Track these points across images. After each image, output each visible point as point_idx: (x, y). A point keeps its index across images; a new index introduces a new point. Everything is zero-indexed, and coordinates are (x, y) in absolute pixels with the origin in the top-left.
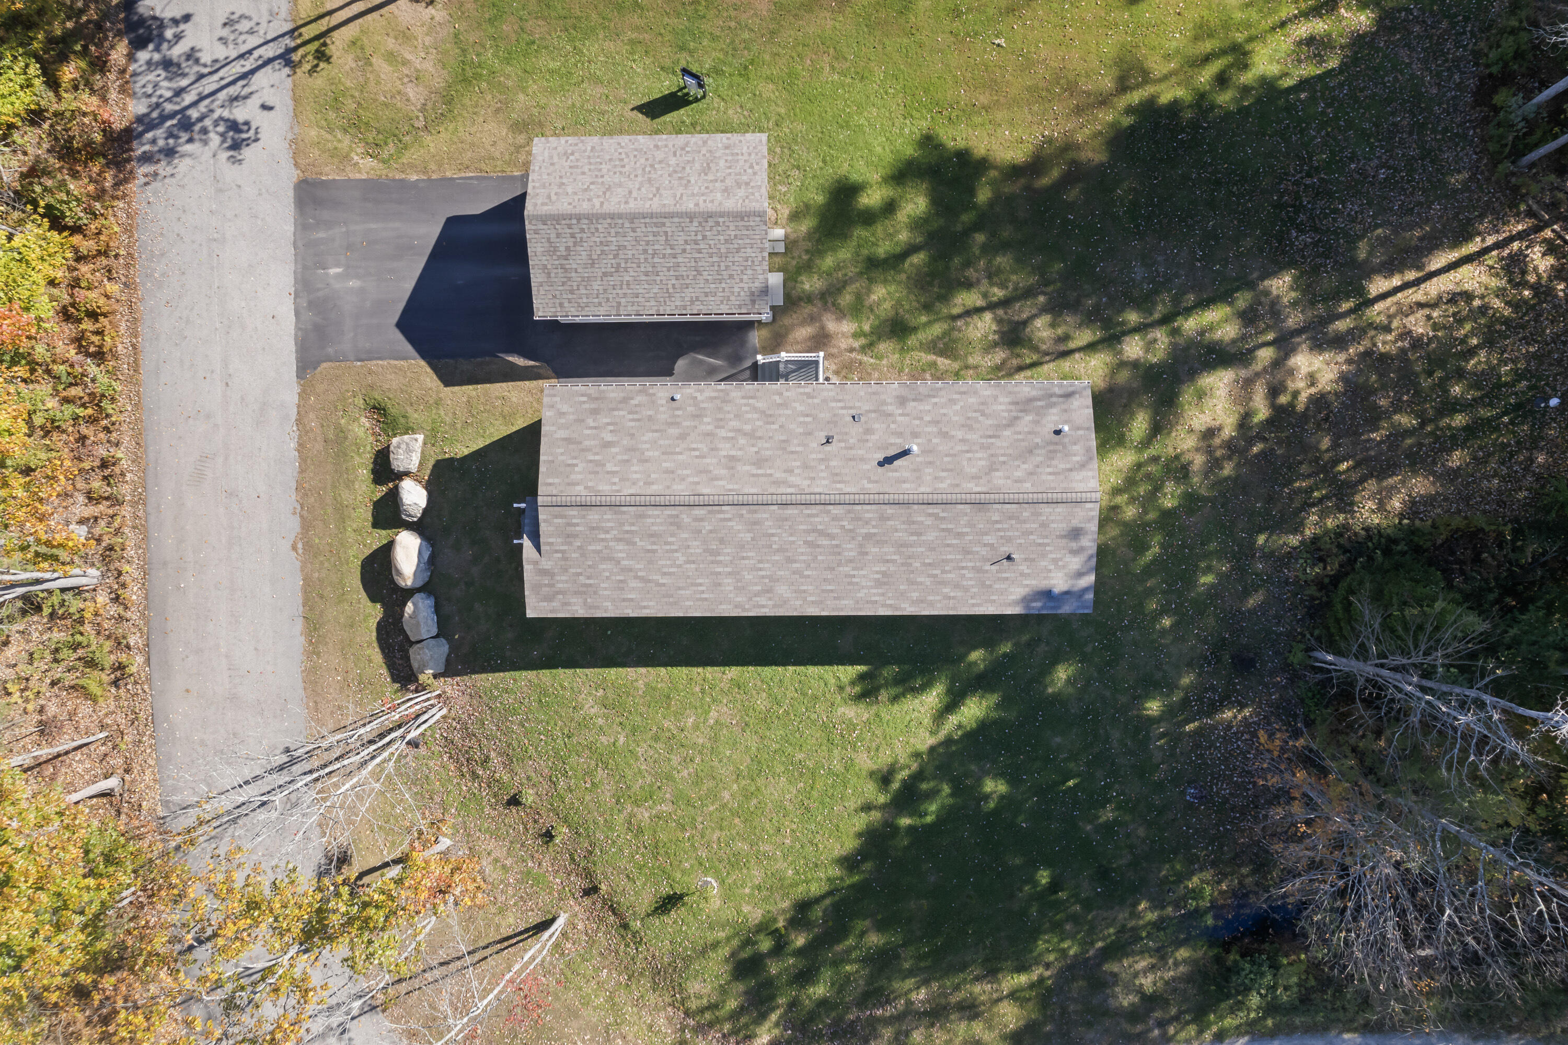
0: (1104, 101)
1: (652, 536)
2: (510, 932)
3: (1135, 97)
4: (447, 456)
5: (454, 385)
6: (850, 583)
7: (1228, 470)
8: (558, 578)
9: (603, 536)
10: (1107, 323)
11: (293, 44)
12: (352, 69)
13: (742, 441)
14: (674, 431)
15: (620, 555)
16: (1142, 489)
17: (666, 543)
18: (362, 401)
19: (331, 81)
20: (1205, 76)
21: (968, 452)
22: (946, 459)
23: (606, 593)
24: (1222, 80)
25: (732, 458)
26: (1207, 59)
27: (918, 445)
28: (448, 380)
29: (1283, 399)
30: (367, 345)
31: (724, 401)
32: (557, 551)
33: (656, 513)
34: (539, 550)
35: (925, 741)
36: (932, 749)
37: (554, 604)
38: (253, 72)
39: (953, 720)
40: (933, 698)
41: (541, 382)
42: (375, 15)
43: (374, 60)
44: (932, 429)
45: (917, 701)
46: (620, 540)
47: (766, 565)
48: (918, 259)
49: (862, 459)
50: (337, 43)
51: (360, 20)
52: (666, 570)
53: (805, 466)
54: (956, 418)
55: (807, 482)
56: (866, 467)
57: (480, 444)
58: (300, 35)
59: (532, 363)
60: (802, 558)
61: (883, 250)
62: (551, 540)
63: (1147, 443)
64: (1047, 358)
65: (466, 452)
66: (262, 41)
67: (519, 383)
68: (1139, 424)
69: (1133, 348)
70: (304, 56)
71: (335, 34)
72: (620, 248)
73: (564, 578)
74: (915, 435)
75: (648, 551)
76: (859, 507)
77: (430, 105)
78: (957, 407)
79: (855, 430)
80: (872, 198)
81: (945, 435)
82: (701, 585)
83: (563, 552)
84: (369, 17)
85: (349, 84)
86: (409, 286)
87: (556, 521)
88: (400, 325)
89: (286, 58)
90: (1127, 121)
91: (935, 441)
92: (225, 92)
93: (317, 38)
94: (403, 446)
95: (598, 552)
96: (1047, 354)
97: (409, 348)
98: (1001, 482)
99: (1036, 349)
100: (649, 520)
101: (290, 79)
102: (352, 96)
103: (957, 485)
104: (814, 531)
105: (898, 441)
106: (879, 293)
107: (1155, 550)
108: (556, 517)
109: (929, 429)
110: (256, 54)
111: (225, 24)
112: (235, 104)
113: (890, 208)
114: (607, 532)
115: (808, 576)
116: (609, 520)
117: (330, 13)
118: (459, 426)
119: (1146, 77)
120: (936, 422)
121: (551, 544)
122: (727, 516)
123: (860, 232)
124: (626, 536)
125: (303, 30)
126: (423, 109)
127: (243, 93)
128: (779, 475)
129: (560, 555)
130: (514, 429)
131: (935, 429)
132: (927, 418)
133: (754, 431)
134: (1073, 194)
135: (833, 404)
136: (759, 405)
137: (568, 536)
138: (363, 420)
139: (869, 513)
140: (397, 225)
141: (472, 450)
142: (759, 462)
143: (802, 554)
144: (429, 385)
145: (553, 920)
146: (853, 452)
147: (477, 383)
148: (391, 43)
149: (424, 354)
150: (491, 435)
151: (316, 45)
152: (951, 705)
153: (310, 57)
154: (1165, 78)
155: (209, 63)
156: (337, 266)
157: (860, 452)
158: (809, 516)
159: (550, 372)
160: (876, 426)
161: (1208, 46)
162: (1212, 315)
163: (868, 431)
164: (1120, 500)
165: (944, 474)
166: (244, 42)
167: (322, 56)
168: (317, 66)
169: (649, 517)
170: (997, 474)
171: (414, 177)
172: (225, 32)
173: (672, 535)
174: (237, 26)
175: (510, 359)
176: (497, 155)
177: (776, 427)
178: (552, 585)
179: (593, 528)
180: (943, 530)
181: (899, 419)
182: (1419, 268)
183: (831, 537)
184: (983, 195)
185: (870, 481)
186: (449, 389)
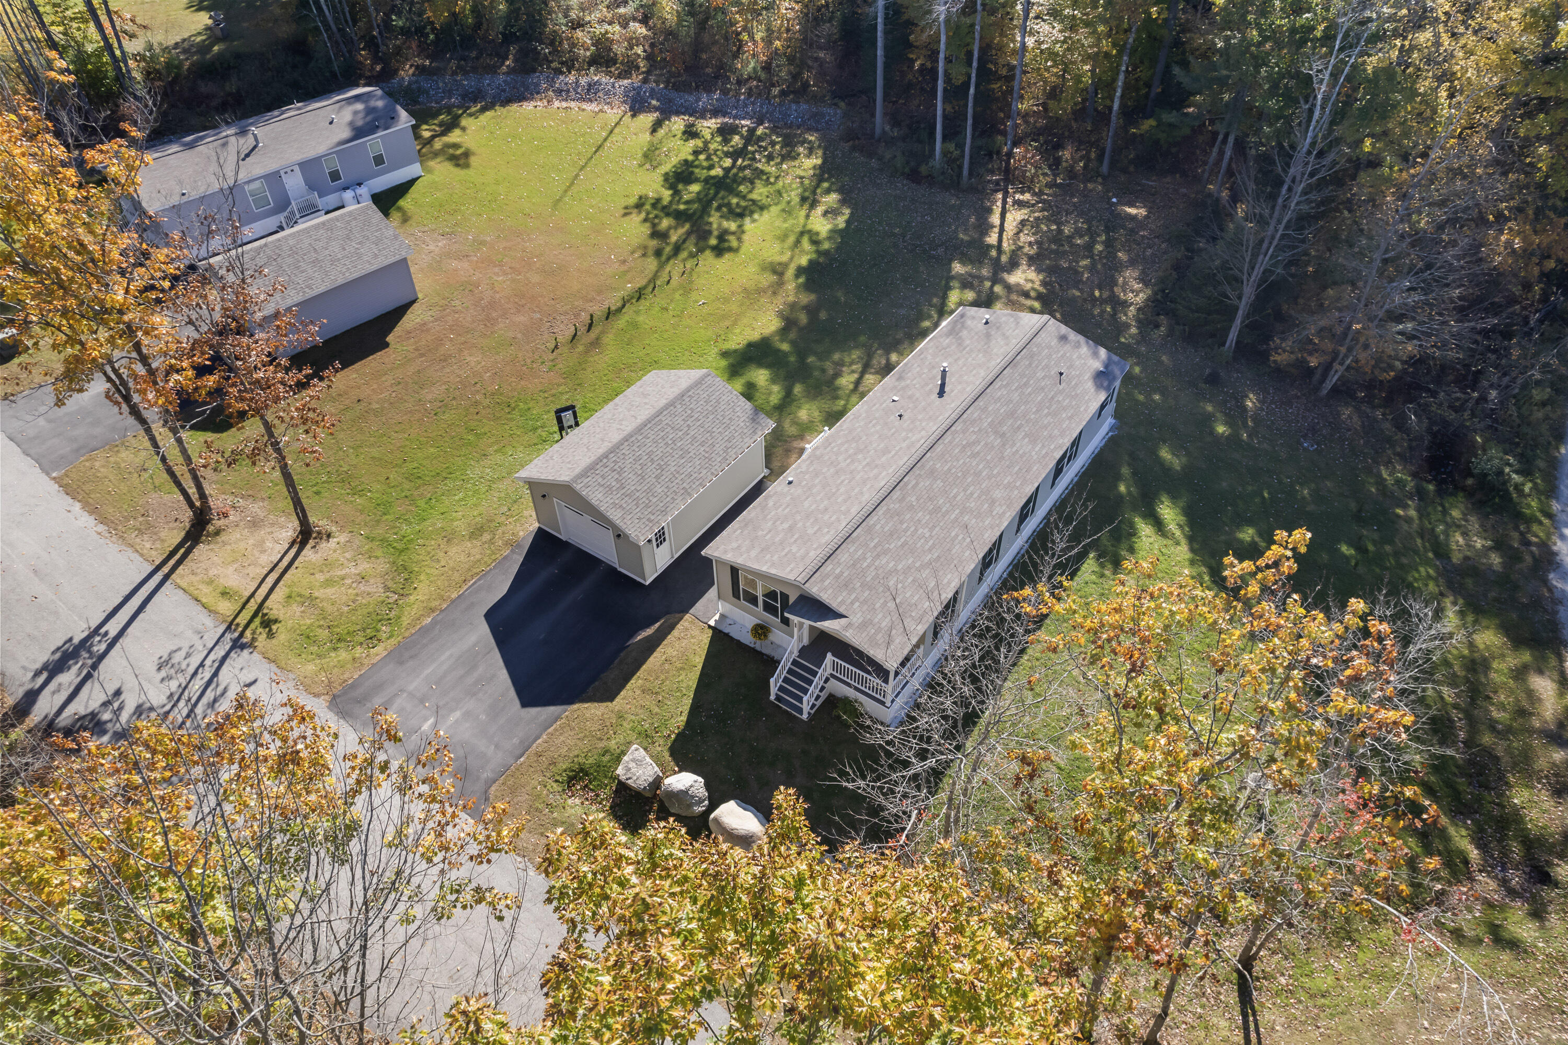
0: (778, 283)
1: (891, 535)
4: (673, 736)
5: (618, 693)
6: (1021, 457)
8: (876, 620)
9: (865, 564)
11: (236, 634)
12: (303, 612)
15: (891, 565)
17: (906, 531)
18: (555, 785)
19: (292, 630)
21: (967, 359)
22: (964, 369)
23: (916, 598)
25: (869, 464)
28: (610, 696)
29: (1033, 294)
30: (516, 741)
31: (819, 458)
32: (852, 603)
33: (875, 518)
34: (841, 616)
35: (1183, 551)
36: (1192, 550)
37: (897, 641)
38: (216, 674)
39: (1172, 527)
40: (1145, 530)
41: (679, 626)
42: (292, 571)
43: (316, 594)
45: (1144, 539)
46: (878, 556)
47: (972, 488)
48: (798, 388)
49: (930, 404)
50: (275, 607)
51: (282, 583)
52: (927, 547)
53: (910, 430)
55: (924, 432)
56: (937, 403)
57: (687, 703)
58: (238, 625)
59: (657, 625)
60: (981, 467)
62: (840, 599)
65: (684, 718)
66: (206, 652)
67: (665, 642)
70: (254, 633)
71: (268, 603)
72: (649, 454)
73: (880, 616)
74: (933, 378)
75: (903, 546)
76: (965, 416)
77: (390, 584)
78: (930, 358)
79: (904, 402)
82: (957, 536)
83: (856, 599)
84: (287, 576)
85: (308, 622)
86: (503, 675)
87: (826, 583)
88: (526, 702)
89: (238, 645)
90: (804, 279)
92: (200, 705)
93: (255, 615)
94: (632, 765)
95: (877, 576)
97: (552, 709)
98: (1002, 350)
100: (878, 527)
101: (255, 654)
102: (320, 626)
103: (988, 368)
104: (964, 447)
105: (930, 386)
106: (803, 412)
108: (823, 581)
110: (208, 662)
111: (159, 669)
112: (217, 705)
114: (865, 559)
115: (999, 473)
116: (856, 551)
117: (252, 595)
118: (657, 710)
120: (932, 368)
121: (843, 602)
122: (914, 482)
124: (879, 549)
125: (238, 620)
126: (387, 589)
127: (218, 693)
128: (905, 444)
129: (857, 604)
130: (700, 667)
132: (925, 371)
135: (874, 408)
136: (839, 442)
137: (846, 585)
138: (570, 801)
139: (973, 413)
140: (448, 654)
141: (686, 713)
142: (885, 451)
143: (978, 465)
144: (599, 713)
146: (920, 407)
147: (633, 674)
148: (320, 577)
149: (570, 701)
150: (688, 687)
151: (257, 620)
152: (1159, 525)
153: (260, 630)
154: (792, 258)
155: (165, 701)
156: (426, 720)
157: (923, 403)
158: (950, 442)
159: (677, 615)
160: (910, 393)
163: (910, 397)
165: (974, 372)
166: (188, 665)
167: (267, 623)
168: (270, 630)
169: (874, 525)
170: (993, 351)
171: (428, 620)
172: (163, 673)
173: (901, 522)
174: (173, 661)
175: (639, 638)
176: (478, 557)
177: (864, 438)
178: (879, 630)
179: (854, 565)
180: (1016, 389)
182: (993, 227)
183: (977, 442)
184: (785, 347)
185: (948, 406)
186: (617, 700)
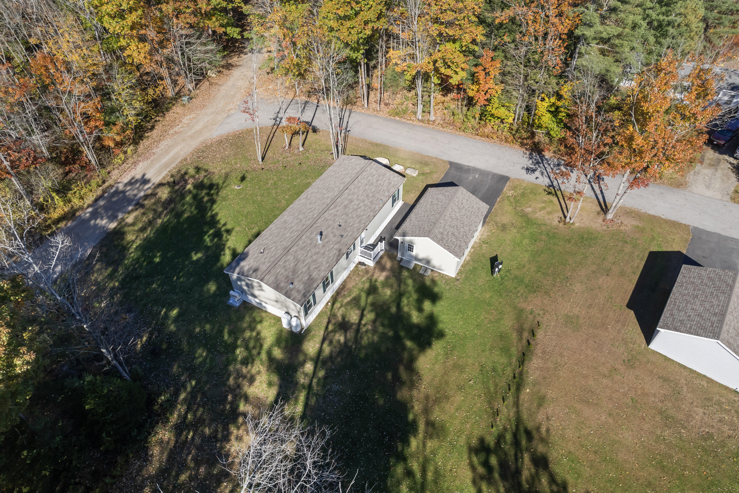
0: (426, 411)
2: (267, 153)
3: (422, 426)
7: (231, 381)
10: (324, 363)
11: (556, 188)
12: (542, 198)
13: (356, 207)
14: (371, 195)
16: (251, 344)
19: (540, 193)
20: (415, 466)
21: (306, 255)
22: (309, 249)
24: (409, 473)
25: (352, 202)
26: (424, 471)
27: (320, 244)
31: (372, 210)
38: (550, 179)
43: (544, 204)
44: (322, 251)
48: (394, 310)
49: (326, 229)
50: (553, 197)
53: (336, 215)
54: (320, 260)
55: (330, 212)
56: (323, 228)
58: (558, 191)
61: (405, 301)
63: (269, 353)
64: (326, 334)
66: (560, 183)
68: (278, 353)
69: (309, 367)
70: (550, 189)
71: (556, 198)
74: (324, 246)
77: (523, 211)
78: (324, 263)
79: (338, 233)
80: (427, 305)
81: (317, 253)
85: (537, 196)
89: (551, 186)
90: (411, 417)
91: (317, 250)
92: (546, 172)
96: (327, 334)
98: (289, 257)
99: (332, 331)
101: (544, 185)
102: (533, 197)
103: (298, 246)
105: (325, 241)
106: (388, 292)
107: (226, 337)
109: (323, 251)
110: (556, 181)
112: (540, 173)
113: (420, 310)
117: (564, 199)
119: (429, 435)
120: (324, 254)
123: (415, 296)
127: (543, 175)
128: (338, 208)
131: (321, 252)
132: (327, 253)
133: (357, 211)
134: (389, 376)
135: (351, 233)
136: (364, 217)
142: (346, 207)
145: (262, 160)
146: (331, 228)
151: (554, 193)
154: (424, 445)
156: (478, 177)
157: (329, 230)
160: (335, 239)
161: (430, 475)
162: (300, 408)
163: (335, 236)
164: (254, 334)
165: (304, 245)
167: (549, 193)
168: (546, 191)
170: (292, 258)
171: (498, 199)
177: (354, 216)
181: (332, 246)
184: (409, 344)
185: (318, 226)
